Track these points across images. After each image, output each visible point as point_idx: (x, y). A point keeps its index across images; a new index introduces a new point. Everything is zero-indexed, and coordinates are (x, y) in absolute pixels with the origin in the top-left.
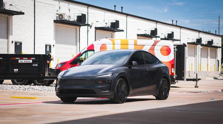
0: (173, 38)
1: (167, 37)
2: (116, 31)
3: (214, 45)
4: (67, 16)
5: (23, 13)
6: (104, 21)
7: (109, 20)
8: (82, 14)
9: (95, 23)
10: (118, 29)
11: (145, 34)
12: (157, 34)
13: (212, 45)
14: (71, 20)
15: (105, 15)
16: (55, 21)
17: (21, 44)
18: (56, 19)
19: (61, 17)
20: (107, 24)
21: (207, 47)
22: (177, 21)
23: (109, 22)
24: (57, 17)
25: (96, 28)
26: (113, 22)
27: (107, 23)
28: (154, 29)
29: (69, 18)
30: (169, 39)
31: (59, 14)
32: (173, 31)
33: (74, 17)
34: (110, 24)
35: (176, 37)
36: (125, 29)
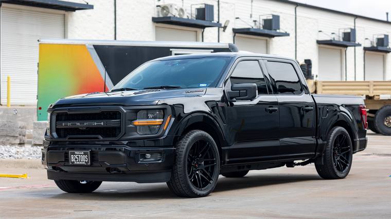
0: (388, 47)
1: (375, 45)
2: (273, 36)
4: (176, 9)
5: (91, 7)
6: (251, 17)
7: (260, 16)
8: (205, 4)
9: (232, 20)
10: (278, 31)
11: (333, 39)
12: (355, 40)
14: (185, 17)
15: (252, 6)
16: (155, 20)
18: (156, 16)
19: (165, 11)
20: (257, 22)
23: (260, 19)
24: (158, 12)
25: (236, 31)
26: (269, 18)
27: (258, 20)
28: (349, 31)
29: (181, 13)
30: (380, 48)
31: (162, 6)
32: (387, 34)
33: (191, 10)
34: (262, 23)
36: (291, 32)
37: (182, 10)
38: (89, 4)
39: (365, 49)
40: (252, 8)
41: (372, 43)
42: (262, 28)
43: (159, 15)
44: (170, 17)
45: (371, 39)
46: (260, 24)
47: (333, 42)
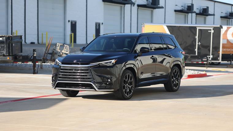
0: (208, 13)
1: (201, 12)
2: (155, 8)
10: (159, 6)
11: (182, 9)
12: (193, 10)
16: (104, 1)
17: (76, 23)
20: (148, 1)
25: (139, 6)
28: (190, 5)
30: (205, 14)
32: (208, 6)
34: (151, 1)
35: (211, 11)
36: (164, 6)
39: (197, 14)
41: (200, 10)
42: (150, 4)
45: (199, 8)
46: (149, 2)
47: (183, 11)
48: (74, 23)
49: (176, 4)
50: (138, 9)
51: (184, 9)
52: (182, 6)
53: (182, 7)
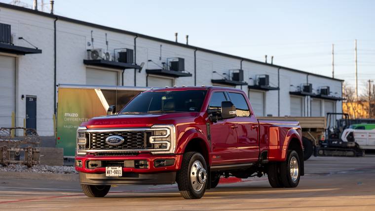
0: (268, 86)
1: (257, 84)
2: (178, 76)
3: (331, 95)
4: (104, 53)
5: (40, 52)
6: (160, 59)
8: (127, 49)
9: (146, 63)
10: (183, 72)
11: (224, 79)
12: (243, 80)
13: (329, 95)
14: (110, 60)
15: (161, 50)
16: (86, 62)
17: (35, 99)
18: (87, 59)
19: (95, 55)
20: (165, 65)
21: (320, 99)
22: (272, 57)
23: (167, 61)
24: (89, 55)
25: (148, 72)
26: (174, 61)
27: (166, 62)
28: (238, 72)
29: (108, 57)
30: (262, 87)
31: (92, 50)
32: (267, 74)
33: (114, 54)
34: (169, 64)
35: (272, 83)
36: (192, 72)
37: (107, 54)
38: (39, 49)
39: (250, 87)
40: (161, 52)
41: (255, 81)
42: (169, 69)
43: (89, 58)
44: (100, 60)
45: (254, 78)
46: (167, 65)
47: (226, 81)
48: (31, 100)
49: (214, 71)
50: (147, 77)
51: (227, 78)
52: (224, 74)
53: (225, 76)
